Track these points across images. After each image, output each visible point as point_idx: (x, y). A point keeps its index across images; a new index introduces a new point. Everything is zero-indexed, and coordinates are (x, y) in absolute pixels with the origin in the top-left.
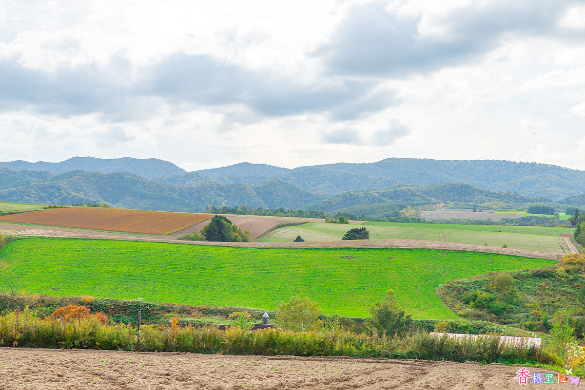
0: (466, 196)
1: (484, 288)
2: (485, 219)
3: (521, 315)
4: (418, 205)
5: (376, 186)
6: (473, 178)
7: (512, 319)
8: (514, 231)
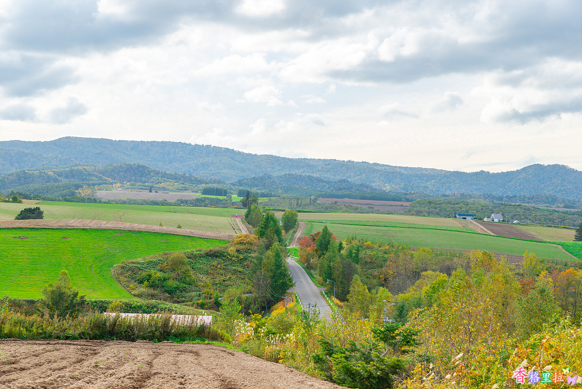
0: (142, 176)
1: (159, 268)
2: (161, 200)
3: (194, 294)
4: (94, 185)
5: (51, 165)
6: (150, 159)
7: (185, 297)
8: (189, 212)
